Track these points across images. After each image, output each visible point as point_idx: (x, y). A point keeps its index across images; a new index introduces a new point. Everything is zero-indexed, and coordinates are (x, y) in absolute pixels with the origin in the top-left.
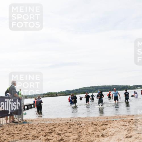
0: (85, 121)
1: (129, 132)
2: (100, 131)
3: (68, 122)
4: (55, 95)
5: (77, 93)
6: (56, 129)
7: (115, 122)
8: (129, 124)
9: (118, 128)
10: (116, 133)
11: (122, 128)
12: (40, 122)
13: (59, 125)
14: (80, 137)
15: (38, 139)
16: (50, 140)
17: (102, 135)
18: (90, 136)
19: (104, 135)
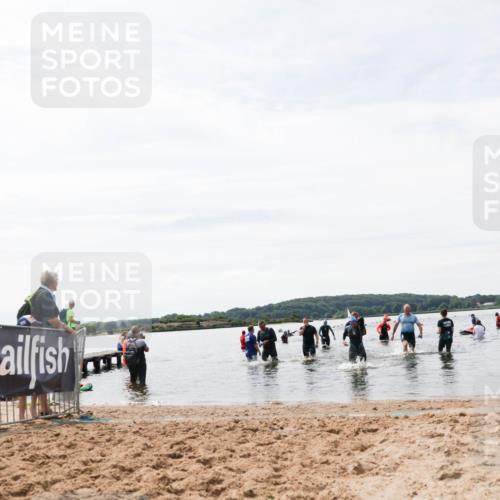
0: (298, 416)
1: (450, 458)
2: (349, 454)
3: (237, 418)
4: (194, 324)
5: (271, 320)
6: (194, 443)
7: (404, 422)
8: (452, 430)
9: (414, 445)
10: (406, 461)
11: (428, 444)
12: (137, 417)
13: (205, 430)
14: (278, 474)
15: (133, 479)
16: (174, 480)
17: (355, 468)
18: (314, 470)
19: (364, 467)
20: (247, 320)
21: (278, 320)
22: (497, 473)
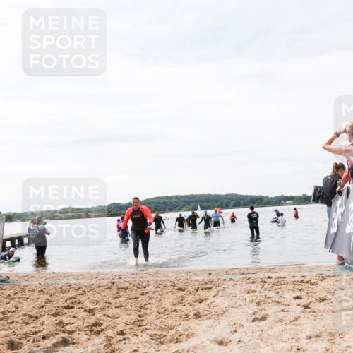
0: (155, 279)
1: (260, 307)
2: (191, 305)
3: (113, 281)
6: (83, 298)
7: (229, 282)
8: (262, 288)
9: (235, 298)
10: (230, 309)
11: (245, 297)
12: (43, 280)
13: (91, 289)
14: (141, 319)
15: (38, 323)
16: (67, 324)
17: (195, 315)
18: (166, 317)
19: (201, 314)
20: (122, 212)
22: (290, 316)
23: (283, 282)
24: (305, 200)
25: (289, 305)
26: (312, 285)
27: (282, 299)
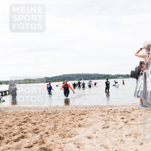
0: (63, 110)
1: (106, 122)
2: (77, 121)
3: (44, 110)
5: (56, 81)
6: (31, 118)
7: (94, 112)
8: (107, 114)
9: (96, 119)
10: (93, 123)
11: (100, 118)
12: (14, 110)
13: (35, 114)
14: (56, 127)
15: (12, 129)
16: (24, 129)
17: (79, 125)
18: (66, 126)
19: (81, 125)
20: (49, 81)
21: (58, 81)
22: (119, 126)
23: (116, 112)
24: (127, 76)
25: (118, 122)
26: (129, 113)
27: (116, 119)
